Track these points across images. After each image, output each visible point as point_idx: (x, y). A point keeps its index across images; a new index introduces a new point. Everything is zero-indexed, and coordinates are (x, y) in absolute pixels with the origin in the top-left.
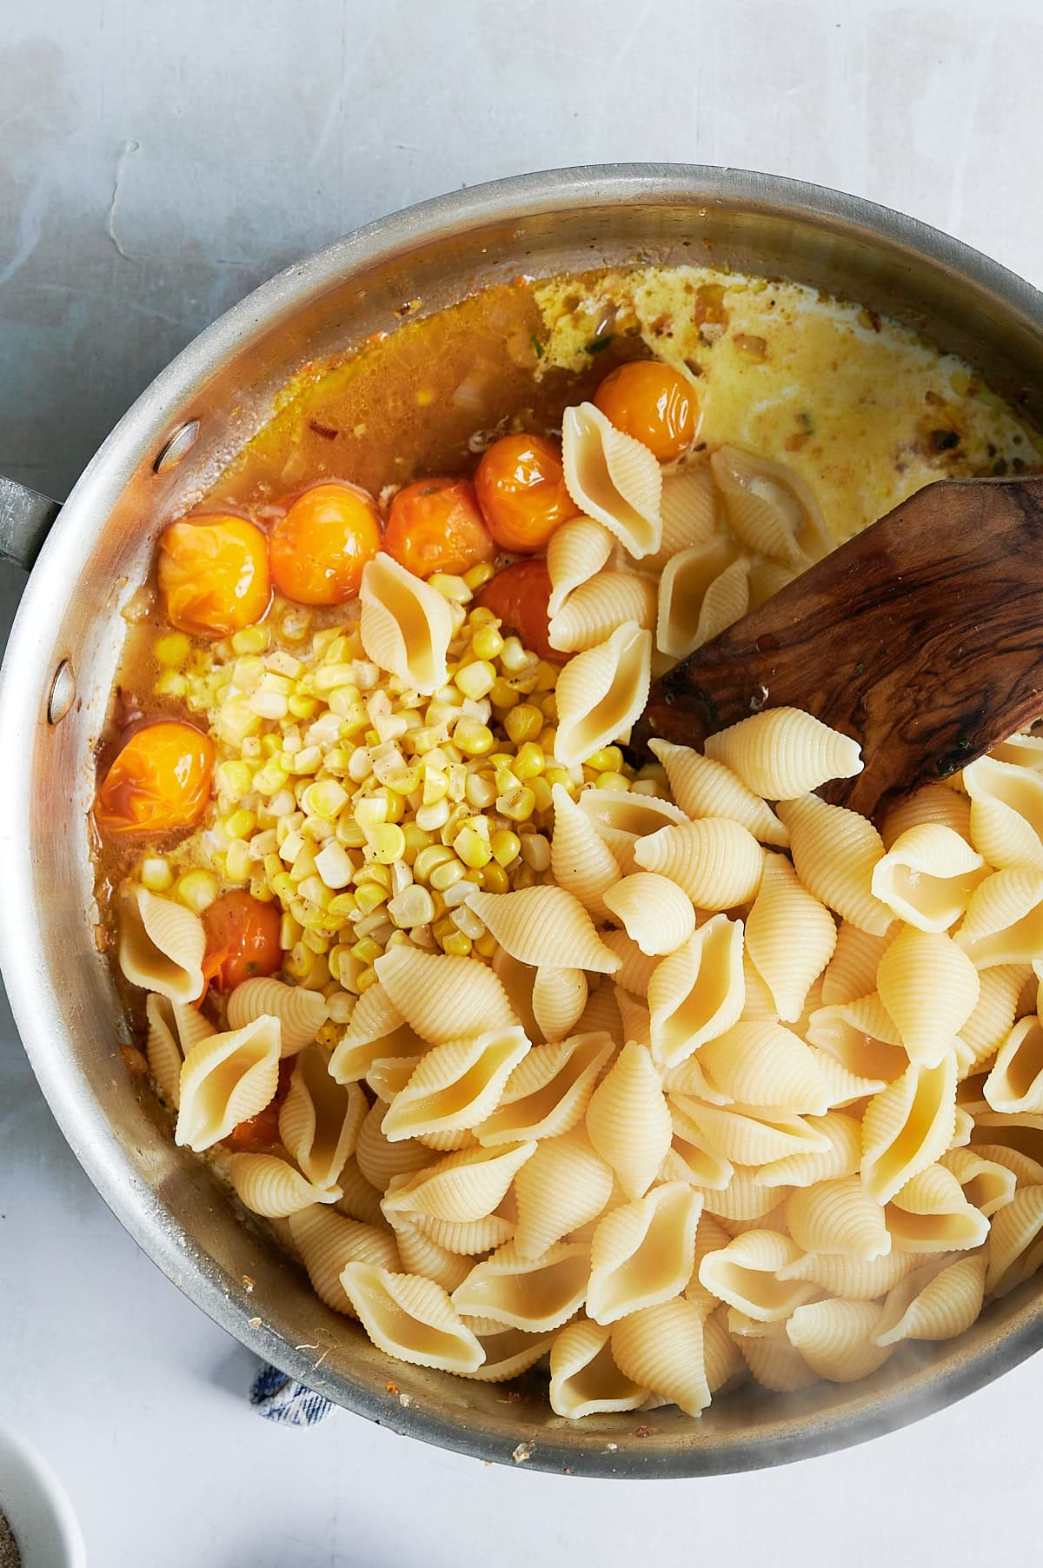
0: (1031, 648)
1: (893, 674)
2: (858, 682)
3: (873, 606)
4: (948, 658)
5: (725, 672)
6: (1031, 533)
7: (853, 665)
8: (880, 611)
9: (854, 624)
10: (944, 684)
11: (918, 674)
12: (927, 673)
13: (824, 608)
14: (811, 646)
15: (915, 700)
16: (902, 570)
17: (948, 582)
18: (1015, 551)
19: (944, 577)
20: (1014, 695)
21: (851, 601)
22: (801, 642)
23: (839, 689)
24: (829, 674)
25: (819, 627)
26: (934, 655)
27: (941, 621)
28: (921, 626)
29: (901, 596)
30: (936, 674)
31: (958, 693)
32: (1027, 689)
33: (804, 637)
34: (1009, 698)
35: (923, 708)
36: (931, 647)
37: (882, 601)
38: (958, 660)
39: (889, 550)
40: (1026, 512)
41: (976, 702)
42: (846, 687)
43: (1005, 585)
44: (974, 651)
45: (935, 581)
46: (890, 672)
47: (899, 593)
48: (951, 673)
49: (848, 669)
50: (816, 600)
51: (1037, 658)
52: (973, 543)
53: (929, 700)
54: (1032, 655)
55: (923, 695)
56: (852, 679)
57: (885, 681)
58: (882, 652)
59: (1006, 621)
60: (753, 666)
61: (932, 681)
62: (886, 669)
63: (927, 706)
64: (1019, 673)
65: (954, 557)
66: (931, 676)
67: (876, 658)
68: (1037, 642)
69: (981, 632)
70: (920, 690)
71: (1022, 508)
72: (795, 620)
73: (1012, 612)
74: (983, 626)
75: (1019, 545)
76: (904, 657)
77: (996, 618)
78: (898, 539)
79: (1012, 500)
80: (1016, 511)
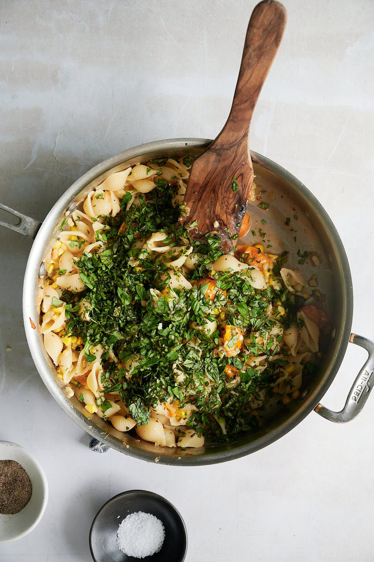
0: (239, 177)
1: (217, 204)
2: (212, 211)
4: (225, 192)
6: (220, 155)
8: (204, 194)
9: (201, 201)
10: (228, 198)
11: (222, 200)
12: (223, 198)
15: (225, 206)
16: (201, 183)
17: (212, 178)
18: (220, 161)
19: (211, 178)
20: (243, 189)
21: (197, 197)
23: (210, 216)
24: (206, 214)
26: (222, 194)
27: (217, 187)
28: (214, 191)
29: (206, 188)
30: (225, 197)
31: (233, 197)
32: (245, 185)
34: (243, 190)
35: (228, 206)
36: (220, 193)
37: (203, 192)
38: (227, 191)
39: (196, 182)
40: (215, 152)
41: (237, 196)
42: (211, 214)
43: (223, 169)
44: (229, 186)
45: (210, 180)
46: (216, 204)
47: (205, 188)
48: (228, 194)
49: (208, 210)
51: (241, 178)
52: (210, 167)
53: (228, 203)
54: (240, 178)
55: (226, 203)
56: (210, 212)
57: (217, 207)
58: (211, 201)
59: (230, 176)
61: (226, 199)
62: (215, 205)
63: (229, 205)
64: (241, 183)
65: (209, 172)
66: (225, 199)
67: (211, 204)
68: (239, 175)
69: (227, 182)
70: (225, 203)
71: (214, 152)
73: (229, 174)
74: (226, 181)
75: (219, 160)
76: (216, 199)
77: (227, 177)
78: (196, 178)
79: (210, 152)
80: (213, 154)
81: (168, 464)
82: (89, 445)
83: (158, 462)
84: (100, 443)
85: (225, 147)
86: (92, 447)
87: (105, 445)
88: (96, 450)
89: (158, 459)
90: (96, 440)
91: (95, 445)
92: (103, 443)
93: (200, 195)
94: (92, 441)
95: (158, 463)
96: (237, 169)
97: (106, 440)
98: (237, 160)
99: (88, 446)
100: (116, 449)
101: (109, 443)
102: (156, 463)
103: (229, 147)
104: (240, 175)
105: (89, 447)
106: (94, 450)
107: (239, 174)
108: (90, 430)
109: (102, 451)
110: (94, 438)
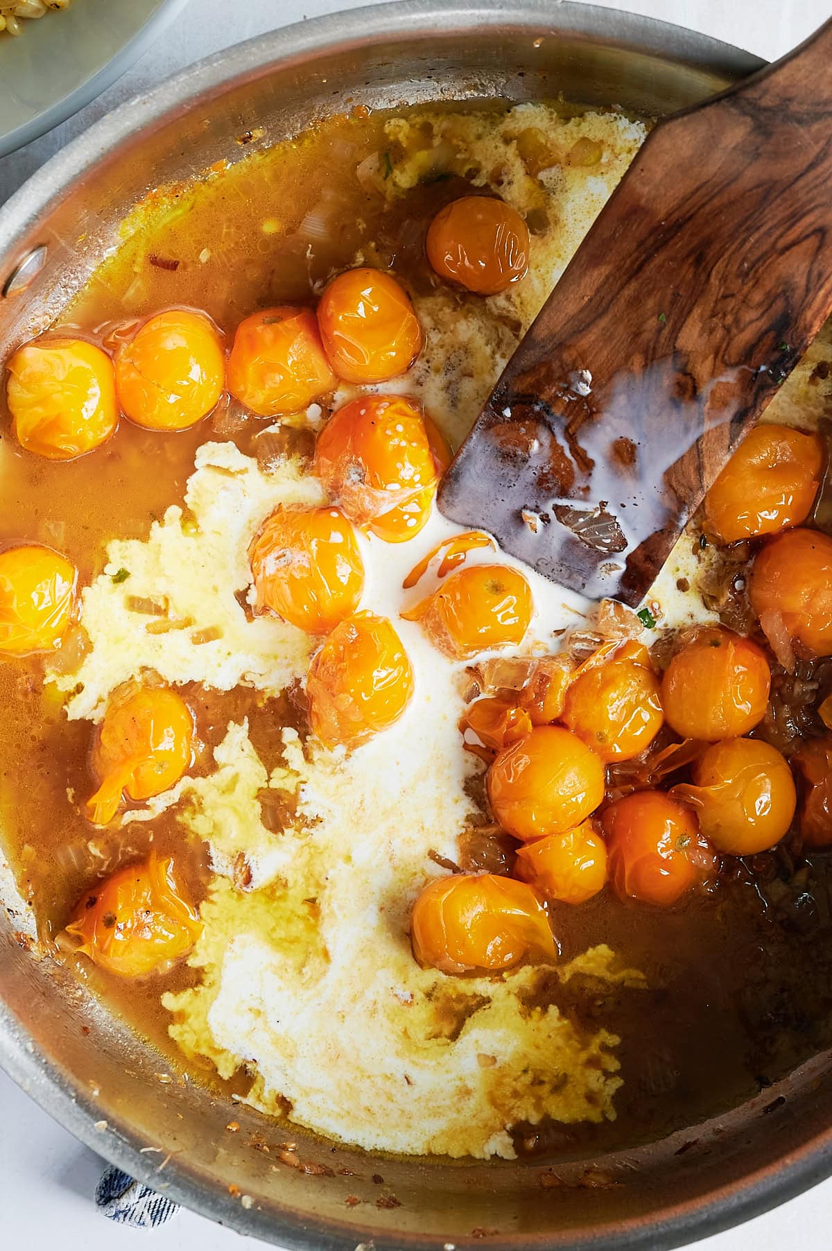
0: (807, 236)
1: (695, 311)
2: (666, 332)
3: (649, 258)
4: (738, 276)
5: (543, 371)
6: (764, 134)
7: (654, 319)
8: (658, 259)
9: (640, 281)
10: (744, 302)
11: (716, 302)
12: (725, 297)
13: (607, 277)
14: (610, 316)
15: (724, 326)
16: (662, 213)
17: (708, 208)
18: (757, 156)
19: (703, 205)
20: (811, 286)
21: (628, 262)
22: (600, 316)
23: (652, 344)
24: (637, 335)
25: (610, 297)
26: (724, 279)
27: (716, 246)
28: (700, 258)
29: (672, 237)
30: (733, 295)
31: (760, 304)
32: (819, 276)
33: (601, 310)
34: (808, 290)
35: (734, 331)
36: (718, 272)
37: (657, 250)
38: (747, 274)
39: (643, 202)
40: (752, 116)
41: (779, 305)
42: (657, 341)
43: (760, 190)
44: (758, 260)
45: (696, 213)
46: (690, 312)
47: (668, 236)
48: (746, 289)
49: (652, 323)
50: (596, 273)
51: (817, 244)
52: (715, 164)
53: (737, 321)
54: (811, 243)
55: (729, 319)
56: (659, 331)
57: (690, 321)
58: (676, 295)
59: (775, 221)
60: (565, 356)
61: (732, 304)
62: (686, 310)
63: (737, 327)
64: (807, 263)
65: (705, 183)
66: (728, 300)
67: (673, 303)
68: (811, 229)
69: (757, 241)
70: (725, 315)
71: (746, 114)
72: (586, 299)
73: (776, 212)
74: (757, 236)
75: (757, 149)
76: (697, 292)
77: (765, 223)
78: (649, 189)
79: (733, 110)
80: (742, 119)
82: (95, 1197)
84: (139, 1188)
85: (794, 107)
86: (106, 1203)
87: (158, 1196)
88: (121, 1216)
90: (123, 1175)
91: (119, 1197)
92: (150, 1187)
93: (643, 257)
94: (106, 1182)
96: (812, 205)
97: (164, 1176)
98: (822, 173)
99: (90, 1199)
100: (202, 1210)
101: (173, 1187)
103: (808, 114)
104: (814, 232)
105: (95, 1205)
106: (116, 1216)
107: (813, 223)
108: (100, 1137)
109: (147, 1217)
110: (117, 1170)
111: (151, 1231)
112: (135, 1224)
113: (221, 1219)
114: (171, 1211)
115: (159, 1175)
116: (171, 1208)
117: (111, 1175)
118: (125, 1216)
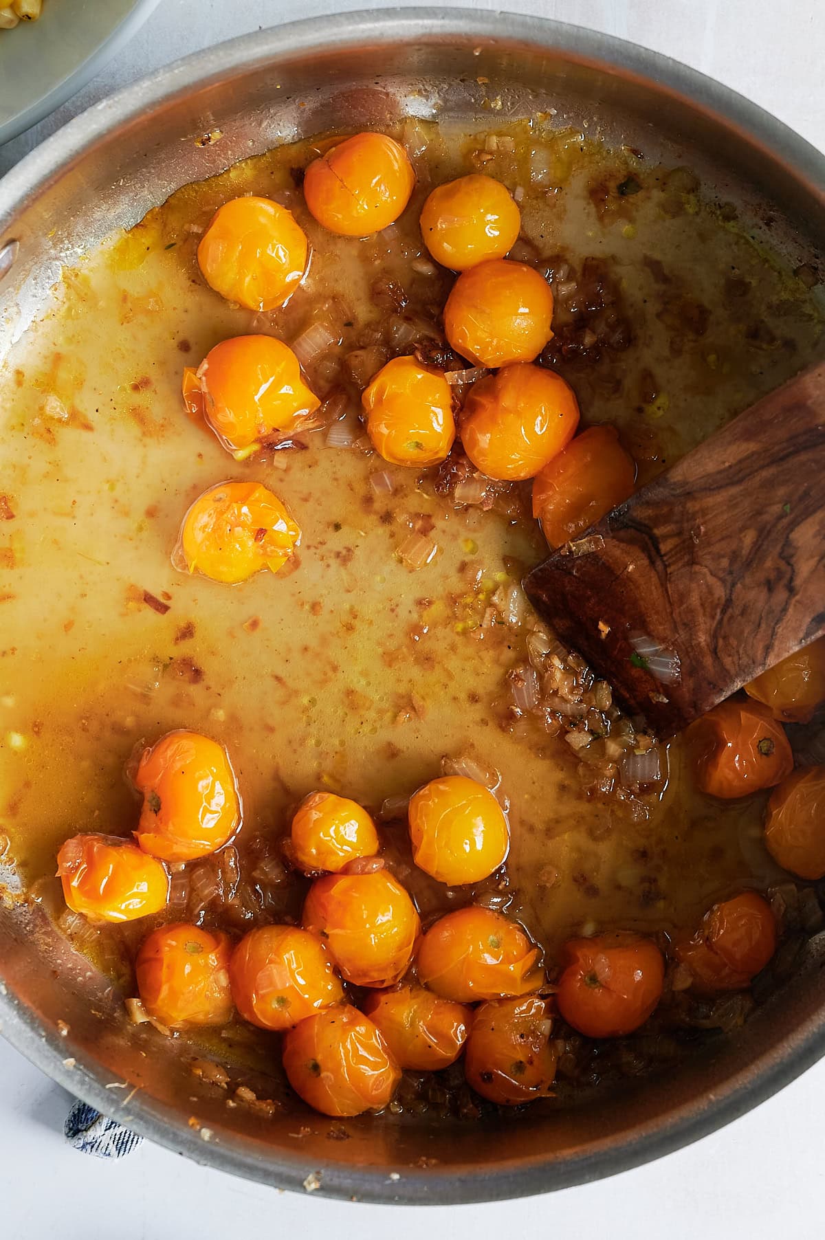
2: (785, 521)
3: (796, 452)
5: (665, 510)
7: (780, 506)
8: (804, 457)
13: (753, 454)
14: (742, 488)
22: (733, 484)
23: (768, 527)
24: (759, 513)
25: (747, 471)
33: (736, 479)
42: (774, 525)
46: (814, 511)
49: (776, 509)
50: (744, 446)
56: (780, 518)
57: (810, 520)
58: (806, 494)
60: (689, 505)
62: (809, 511)
67: (801, 499)
72: (727, 464)
78: (818, 392)
81: (355, 1199)
82: (64, 1130)
83: (316, 1190)
84: (105, 1122)
86: (75, 1134)
87: (122, 1129)
88: (89, 1147)
89: (318, 1180)
90: (90, 1110)
91: (86, 1130)
92: (114, 1120)
93: (791, 449)
94: (74, 1116)
95: (316, 1193)
97: (127, 1111)
99: (60, 1131)
100: (165, 1142)
101: (136, 1120)
102: (312, 1193)
105: (65, 1137)
106: (83, 1147)
108: (68, 1074)
109: (112, 1148)
110: (84, 1105)
111: (116, 1161)
112: (102, 1155)
113: (182, 1150)
114: (135, 1142)
115: (123, 1109)
116: (135, 1140)
117: (79, 1109)
118: (92, 1147)
